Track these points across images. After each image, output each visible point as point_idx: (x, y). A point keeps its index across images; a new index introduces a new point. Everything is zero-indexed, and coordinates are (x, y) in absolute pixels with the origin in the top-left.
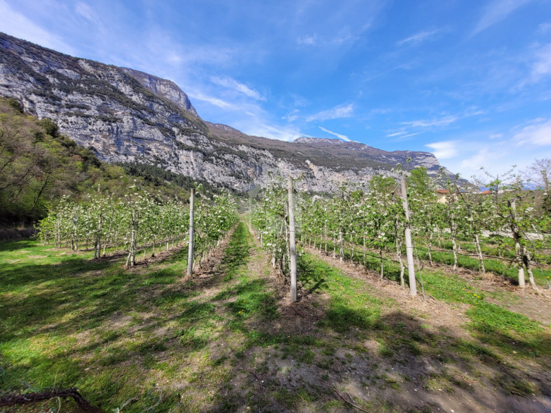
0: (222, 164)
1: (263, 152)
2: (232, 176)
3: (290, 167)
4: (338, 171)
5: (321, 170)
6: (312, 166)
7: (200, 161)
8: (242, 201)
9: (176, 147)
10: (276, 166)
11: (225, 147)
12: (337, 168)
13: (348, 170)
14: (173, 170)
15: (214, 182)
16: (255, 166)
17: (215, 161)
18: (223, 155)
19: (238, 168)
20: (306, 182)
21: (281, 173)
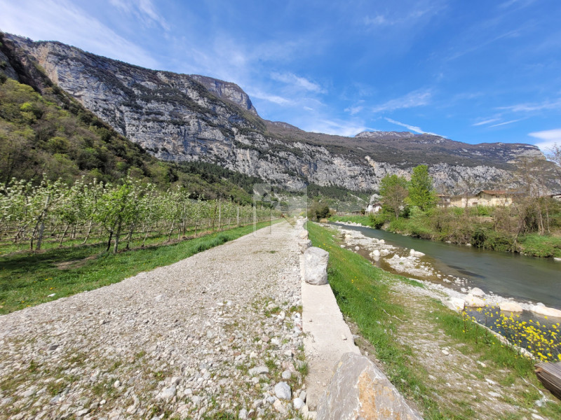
0: (277, 161)
1: (319, 148)
2: (286, 173)
3: (347, 164)
4: (403, 168)
5: (382, 167)
6: (372, 163)
7: (255, 158)
9: (235, 146)
10: (332, 163)
11: (280, 145)
12: (402, 164)
14: (231, 168)
15: (268, 179)
16: (310, 164)
17: (269, 158)
18: (278, 152)
19: (292, 166)
20: (364, 180)
21: (337, 170)
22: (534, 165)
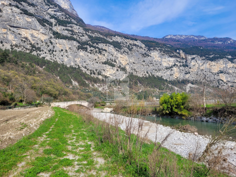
0: (96, 52)
1: (135, 42)
2: (106, 64)
4: (212, 60)
5: (194, 59)
6: (183, 55)
7: (75, 49)
9: (53, 36)
10: (149, 56)
11: (99, 37)
12: (211, 57)
13: (222, 58)
14: (48, 58)
15: (88, 70)
17: (89, 49)
18: (97, 44)
19: (111, 56)
20: (178, 71)
21: (153, 62)
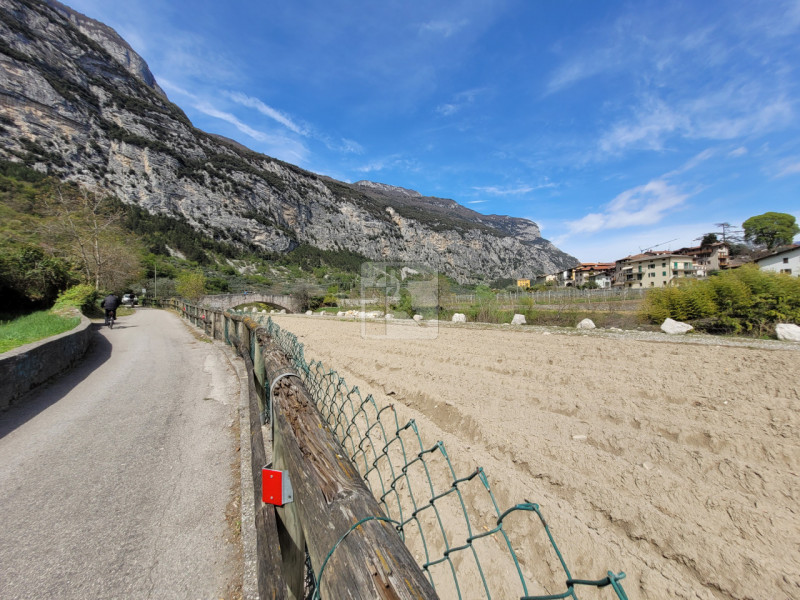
0: (227, 189)
1: (312, 181)
2: (251, 217)
3: (363, 216)
4: (437, 230)
5: (411, 226)
6: (396, 218)
7: (169, 174)
8: (274, 271)
9: (100, 132)
10: (338, 212)
11: (233, 158)
12: (436, 225)
13: (451, 229)
14: (88, 185)
15: (207, 226)
16: (299, 206)
17: (208, 181)
18: (229, 171)
19: (263, 203)
20: (388, 244)
21: (347, 224)
22: (535, 242)
